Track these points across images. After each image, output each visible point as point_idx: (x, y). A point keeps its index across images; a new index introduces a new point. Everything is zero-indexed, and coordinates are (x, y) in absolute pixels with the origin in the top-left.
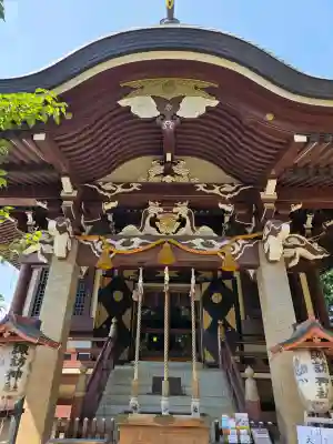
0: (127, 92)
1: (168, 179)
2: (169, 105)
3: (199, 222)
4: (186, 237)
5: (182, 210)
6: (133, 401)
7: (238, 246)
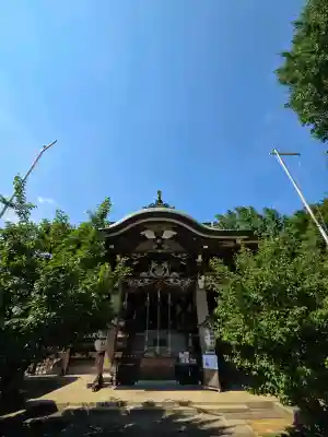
0: (145, 229)
1: (160, 251)
2: (159, 235)
3: (172, 270)
4: (167, 278)
5: (165, 265)
6: (146, 349)
7: (188, 282)
